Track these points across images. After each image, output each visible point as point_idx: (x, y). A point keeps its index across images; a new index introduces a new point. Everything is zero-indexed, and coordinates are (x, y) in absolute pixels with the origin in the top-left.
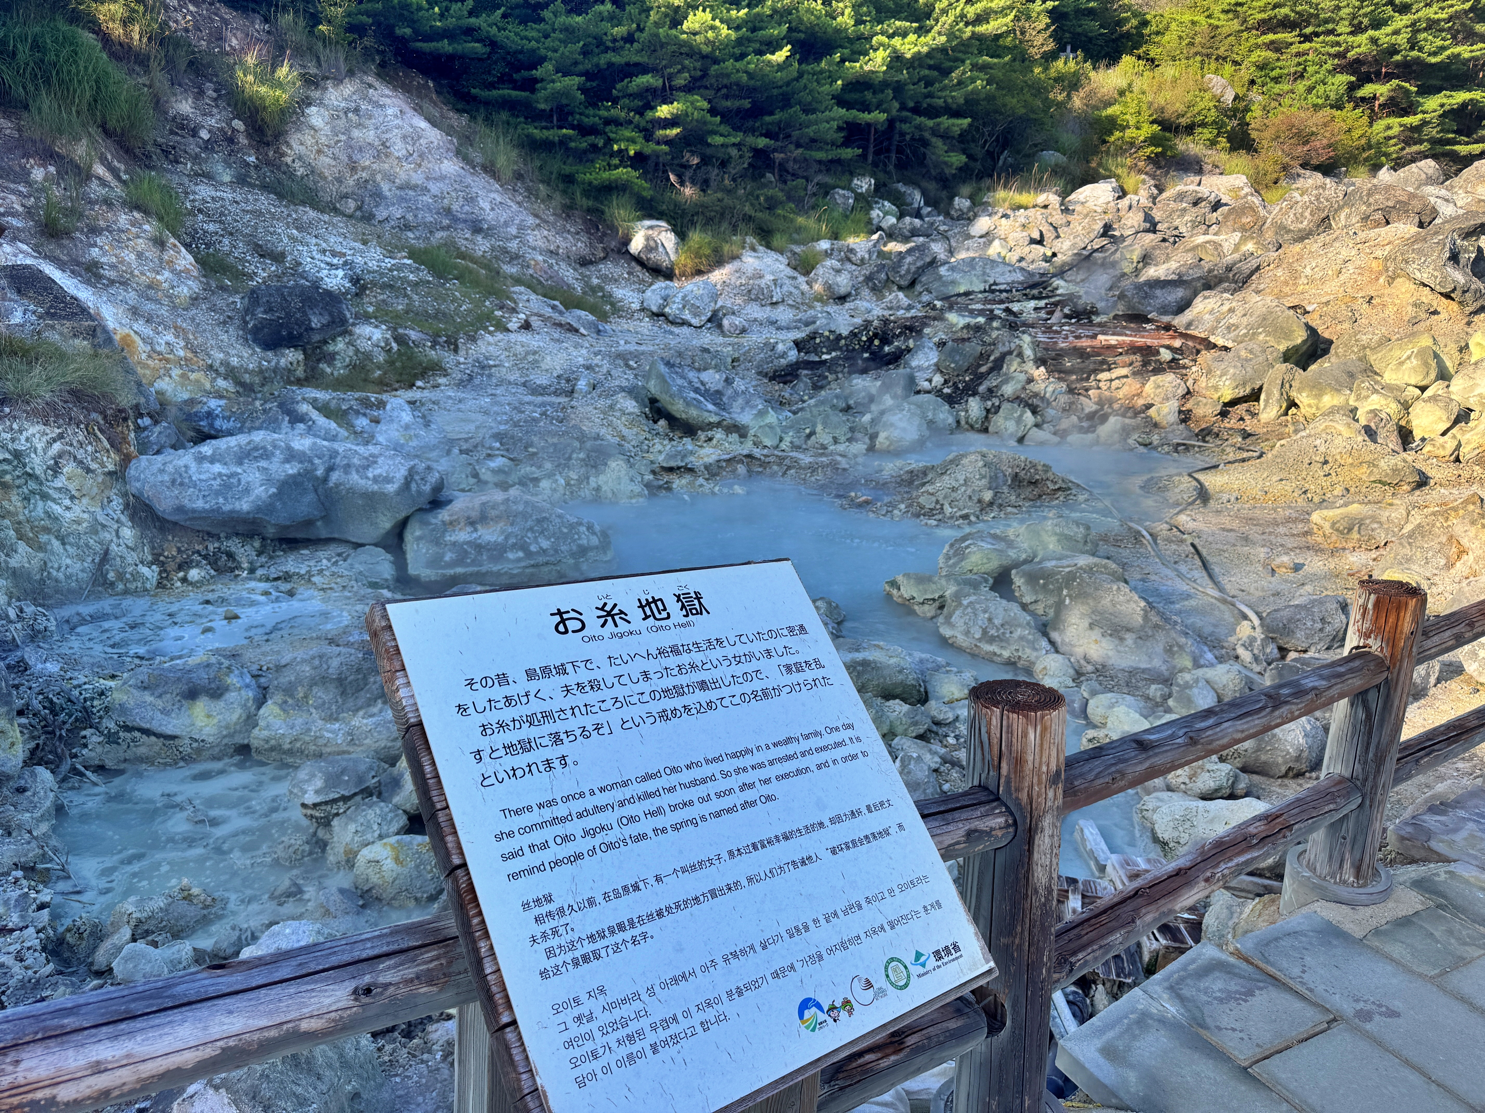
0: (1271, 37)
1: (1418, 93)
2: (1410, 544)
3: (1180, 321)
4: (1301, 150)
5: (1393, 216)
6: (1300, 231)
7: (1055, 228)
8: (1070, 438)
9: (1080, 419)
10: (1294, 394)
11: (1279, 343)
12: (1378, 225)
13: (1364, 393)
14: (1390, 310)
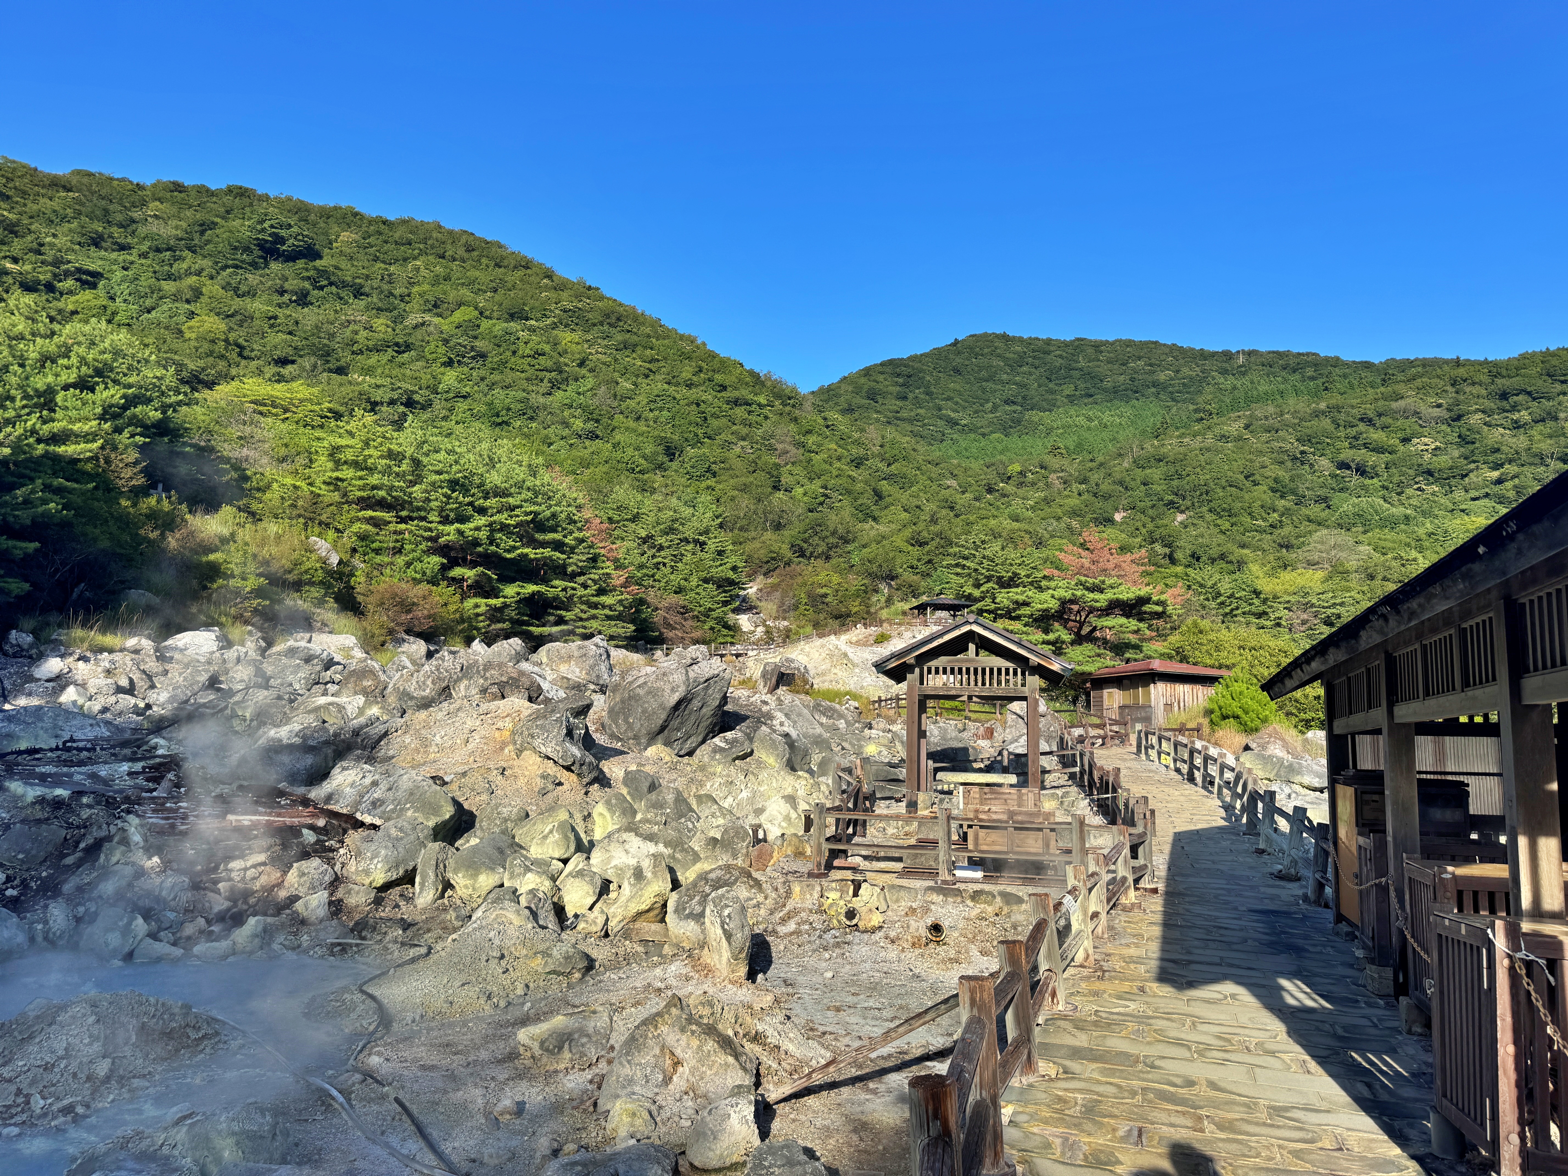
0: (370, 513)
1: (499, 580)
2: (629, 1062)
3: (316, 793)
4: (404, 618)
5: (507, 691)
6: (423, 698)
7: (150, 677)
8: (197, 949)
9: (209, 922)
10: (449, 875)
11: (428, 819)
12: (495, 698)
13: (517, 870)
14: (521, 782)
